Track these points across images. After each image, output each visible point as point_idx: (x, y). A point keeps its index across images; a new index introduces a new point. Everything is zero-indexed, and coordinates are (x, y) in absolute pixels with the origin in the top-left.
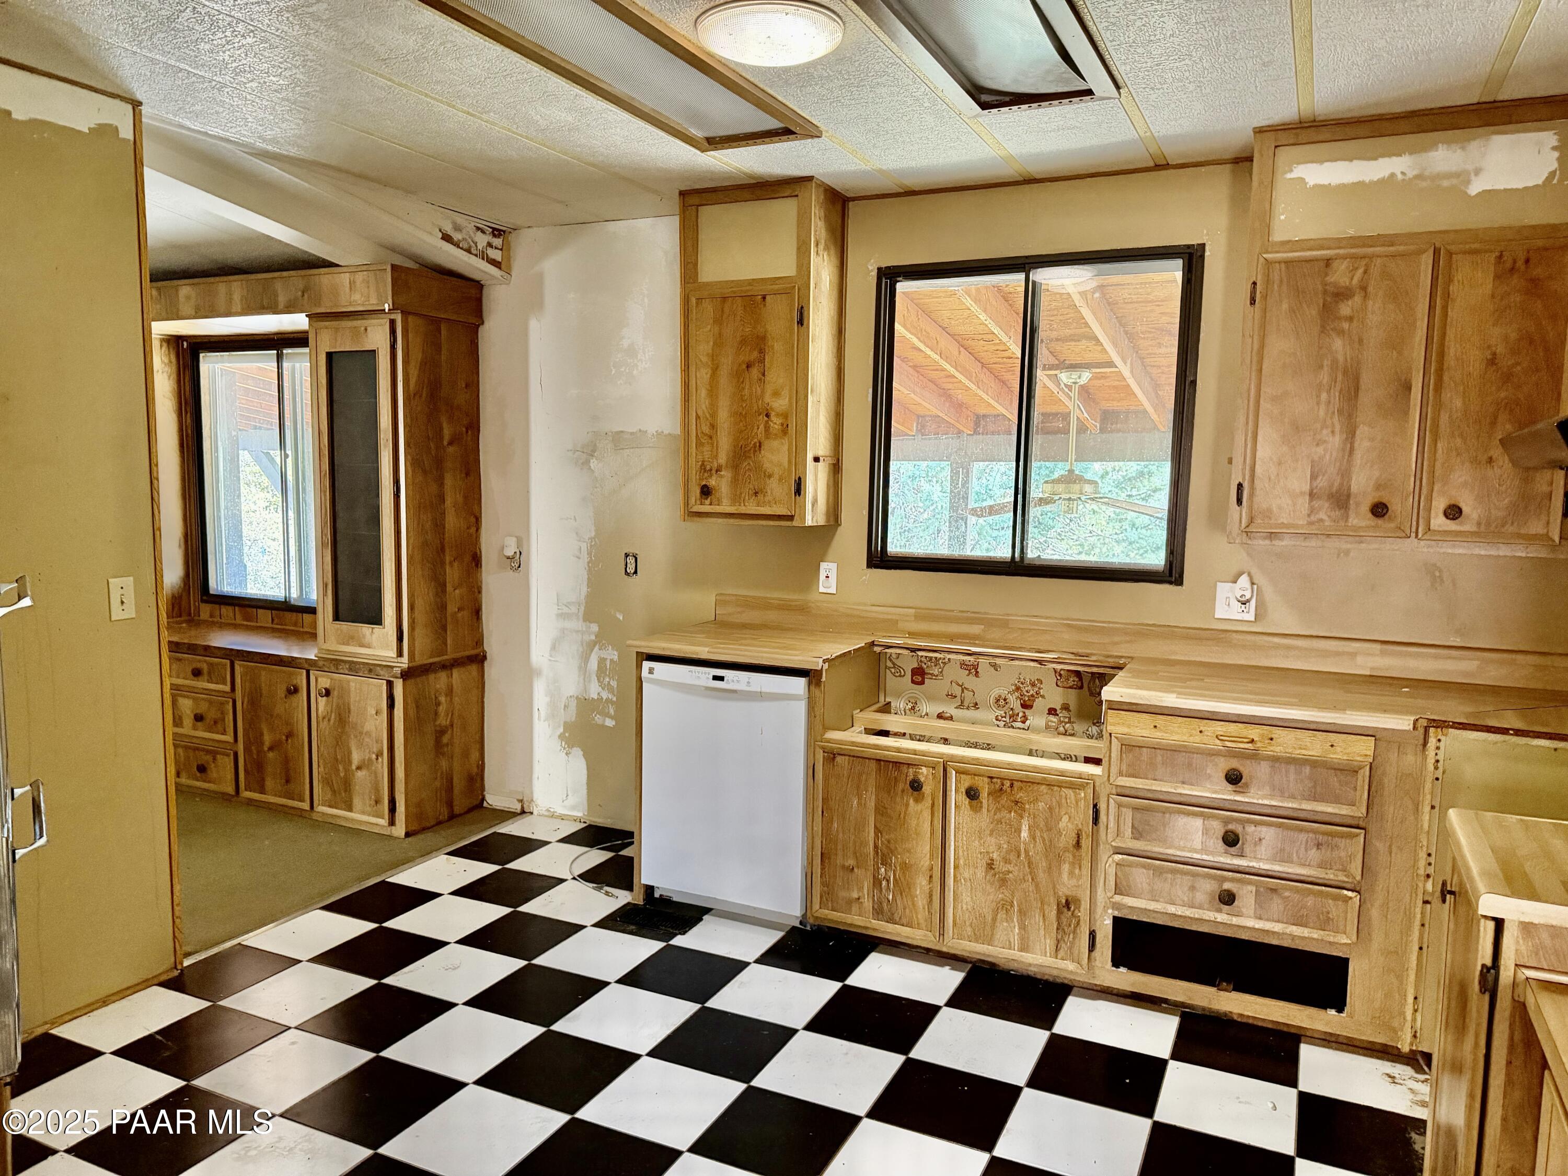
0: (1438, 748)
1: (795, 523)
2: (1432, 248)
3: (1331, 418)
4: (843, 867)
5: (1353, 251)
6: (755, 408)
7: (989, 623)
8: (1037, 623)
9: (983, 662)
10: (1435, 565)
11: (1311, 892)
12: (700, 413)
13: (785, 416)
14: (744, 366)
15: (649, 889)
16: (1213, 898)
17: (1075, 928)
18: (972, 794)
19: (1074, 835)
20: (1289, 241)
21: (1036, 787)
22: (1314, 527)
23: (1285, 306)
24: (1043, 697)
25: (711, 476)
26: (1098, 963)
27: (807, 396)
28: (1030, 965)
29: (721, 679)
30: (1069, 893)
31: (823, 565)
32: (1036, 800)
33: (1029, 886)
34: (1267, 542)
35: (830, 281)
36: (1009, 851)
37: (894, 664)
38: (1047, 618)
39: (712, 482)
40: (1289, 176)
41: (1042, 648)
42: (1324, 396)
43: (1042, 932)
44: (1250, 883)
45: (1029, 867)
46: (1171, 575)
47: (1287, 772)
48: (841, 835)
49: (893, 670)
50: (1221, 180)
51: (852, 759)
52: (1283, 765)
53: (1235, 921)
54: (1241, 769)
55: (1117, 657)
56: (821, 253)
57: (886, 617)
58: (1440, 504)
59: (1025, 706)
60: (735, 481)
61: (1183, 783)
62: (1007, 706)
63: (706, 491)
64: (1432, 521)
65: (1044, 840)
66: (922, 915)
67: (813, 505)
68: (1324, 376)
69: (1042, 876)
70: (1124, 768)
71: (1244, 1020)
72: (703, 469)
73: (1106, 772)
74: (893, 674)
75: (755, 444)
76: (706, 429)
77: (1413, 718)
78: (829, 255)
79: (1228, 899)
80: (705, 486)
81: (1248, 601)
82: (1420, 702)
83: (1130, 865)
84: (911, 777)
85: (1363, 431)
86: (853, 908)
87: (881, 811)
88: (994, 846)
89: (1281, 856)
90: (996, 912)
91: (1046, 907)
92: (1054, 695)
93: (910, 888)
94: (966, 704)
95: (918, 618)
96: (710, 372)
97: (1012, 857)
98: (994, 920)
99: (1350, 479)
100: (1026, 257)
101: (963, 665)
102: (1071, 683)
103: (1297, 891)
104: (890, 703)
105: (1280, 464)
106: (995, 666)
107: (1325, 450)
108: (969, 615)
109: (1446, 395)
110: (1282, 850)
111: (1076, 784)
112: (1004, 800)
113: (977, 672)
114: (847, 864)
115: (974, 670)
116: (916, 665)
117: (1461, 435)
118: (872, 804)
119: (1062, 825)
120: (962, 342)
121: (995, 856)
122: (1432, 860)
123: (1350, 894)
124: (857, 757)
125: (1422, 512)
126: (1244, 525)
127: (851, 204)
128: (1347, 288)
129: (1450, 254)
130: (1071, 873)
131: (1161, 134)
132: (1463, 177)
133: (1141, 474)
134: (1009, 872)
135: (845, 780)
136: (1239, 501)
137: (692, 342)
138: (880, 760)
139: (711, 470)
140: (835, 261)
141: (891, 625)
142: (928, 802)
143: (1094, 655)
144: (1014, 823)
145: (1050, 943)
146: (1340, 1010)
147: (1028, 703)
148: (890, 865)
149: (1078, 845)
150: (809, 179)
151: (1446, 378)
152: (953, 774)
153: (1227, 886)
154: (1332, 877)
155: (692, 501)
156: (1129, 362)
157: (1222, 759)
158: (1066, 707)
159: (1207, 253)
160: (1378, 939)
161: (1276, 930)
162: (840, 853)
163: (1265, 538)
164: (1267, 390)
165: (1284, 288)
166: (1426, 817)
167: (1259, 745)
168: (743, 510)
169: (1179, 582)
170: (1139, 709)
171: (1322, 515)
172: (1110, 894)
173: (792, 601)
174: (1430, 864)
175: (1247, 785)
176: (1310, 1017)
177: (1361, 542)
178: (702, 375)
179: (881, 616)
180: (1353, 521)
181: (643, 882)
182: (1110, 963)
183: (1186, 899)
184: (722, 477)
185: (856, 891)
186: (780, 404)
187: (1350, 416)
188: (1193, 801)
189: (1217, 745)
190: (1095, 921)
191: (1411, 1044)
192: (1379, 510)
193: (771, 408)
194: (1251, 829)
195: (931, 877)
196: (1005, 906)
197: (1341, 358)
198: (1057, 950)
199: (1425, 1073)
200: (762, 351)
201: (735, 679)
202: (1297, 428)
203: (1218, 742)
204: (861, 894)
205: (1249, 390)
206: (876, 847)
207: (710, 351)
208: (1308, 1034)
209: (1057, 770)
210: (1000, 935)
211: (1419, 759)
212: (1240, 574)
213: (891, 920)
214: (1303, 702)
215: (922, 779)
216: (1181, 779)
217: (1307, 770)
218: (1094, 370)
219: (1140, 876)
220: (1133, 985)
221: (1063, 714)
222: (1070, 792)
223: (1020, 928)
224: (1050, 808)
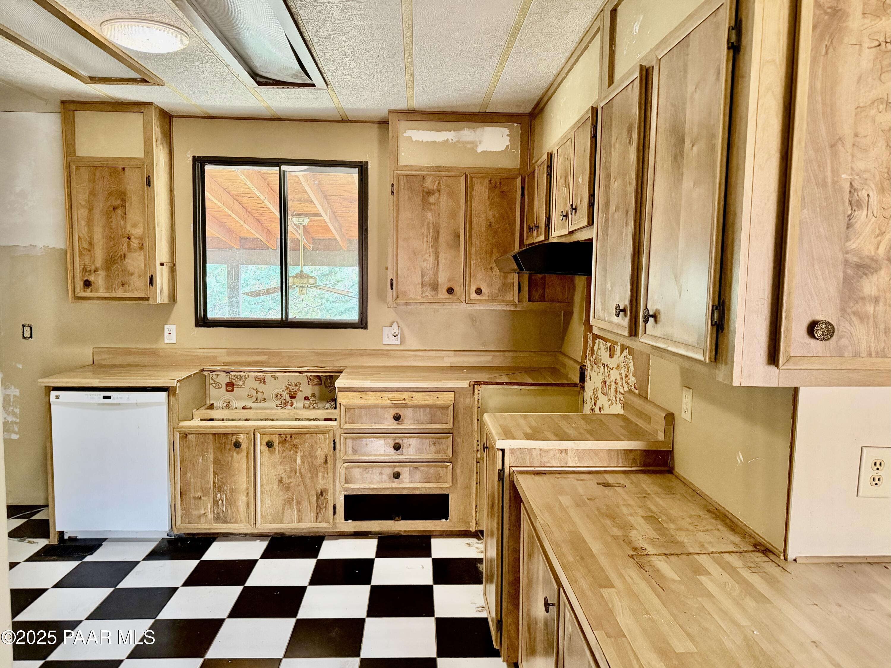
0: (479, 394)
1: (150, 302)
2: (464, 176)
3: (429, 249)
4: (194, 498)
5: (434, 173)
6: (120, 233)
7: (271, 354)
8: (298, 353)
9: (268, 376)
10: (472, 315)
11: (432, 466)
12: (81, 235)
13: (141, 239)
14: (111, 209)
15: (62, 534)
16: (391, 477)
17: (326, 504)
18: (270, 445)
19: (324, 457)
20: (407, 166)
21: (303, 436)
22: (424, 299)
23: (407, 197)
24: (301, 391)
25: (90, 274)
26: (338, 521)
27: (154, 227)
28: (303, 529)
29: (109, 397)
30: (322, 488)
31: (166, 327)
32: (304, 442)
33: (302, 488)
34: (405, 307)
35: (165, 161)
36: (291, 472)
37: (214, 381)
38: (302, 349)
39: (92, 278)
40: (405, 135)
41: (300, 365)
42: (425, 238)
43: (309, 510)
44: (406, 466)
45: (301, 478)
46: (362, 324)
47: (420, 411)
48: (192, 480)
49: (214, 385)
50: (373, 131)
51: (197, 435)
52: (418, 409)
53: (401, 486)
54: (400, 413)
55: (338, 367)
56: (159, 145)
57: (209, 355)
58: (473, 288)
59: (291, 397)
60: (108, 277)
61: (375, 423)
62: (282, 398)
63: (87, 284)
64: (471, 296)
65: (309, 462)
66: (243, 515)
67: (161, 292)
68: (425, 230)
69: (308, 481)
70: (347, 419)
71: (406, 534)
72: (84, 269)
73: (339, 423)
74: (215, 387)
75: (121, 255)
76: (86, 246)
77: (468, 382)
78: (163, 147)
79: (397, 475)
80: (87, 281)
81: (397, 335)
82: (470, 375)
83: (351, 467)
84: (234, 441)
85: (442, 255)
86: (202, 520)
87: (216, 462)
88: (281, 471)
89: (419, 451)
90: (284, 505)
91: (311, 497)
92: (307, 390)
93: (235, 502)
94: (259, 400)
95: (229, 354)
96: (87, 211)
97: (293, 474)
98: (283, 509)
99: (438, 278)
100: (279, 159)
101: (256, 378)
102: (316, 382)
103: (426, 466)
104: (213, 404)
105: (408, 270)
106: (275, 377)
107: (427, 264)
108: (259, 350)
109: (474, 240)
110: (419, 449)
111: (324, 432)
112: (287, 445)
113: (265, 382)
114: (196, 496)
115: (263, 381)
116: (228, 381)
117: (480, 258)
118: (211, 459)
119: (318, 453)
120: (234, 197)
121: (283, 475)
122: (479, 443)
123: (448, 464)
124: (201, 434)
125: (466, 292)
126: (394, 299)
127: (174, 119)
128: (431, 189)
129: (472, 178)
130: (323, 477)
131: (346, 107)
132: (475, 144)
133: (331, 272)
134: (291, 483)
135: (194, 448)
136: (392, 288)
137: (74, 192)
138: (215, 434)
139: (90, 271)
140: (167, 150)
141: (213, 359)
142: (245, 453)
143: (328, 366)
144: (293, 457)
145: (313, 515)
146: (447, 519)
147: (294, 395)
148: (224, 491)
149: (326, 462)
150: (151, 104)
151: (473, 233)
152: (258, 436)
153: (396, 470)
154: (440, 457)
155: (78, 290)
156: (328, 214)
157: (392, 409)
158: (313, 395)
159: (369, 167)
160: (460, 481)
161: (418, 486)
162: (192, 490)
163: (404, 305)
164: (401, 235)
165: (406, 188)
166: (476, 425)
167: (407, 401)
168: (114, 295)
169: (365, 327)
170: (353, 389)
171: (427, 294)
172: (342, 484)
173: (147, 349)
174: (478, 445)
175: (403, 420)
176: (435, 525)
177: (444, 305)
178: (81, 213)
179: (206, 355)
180: (441, 296)
181: (57, 530)
182: (343, 519)
183: (378, 479)
184: (99, 275)
185: (203, 510)
186: (137, 232)
187: (436, 249)
188: (380, 431)
189: (389, 403)
190: (335, 499)
191: (475, 528)
192: (450, 291)
193: (132, 234)
194: (405, 441)
195: (247, 494)
196: (289, 501)
197: (431, 221)
198: (317, 518)
199: (481, 539)
200: (123, 200)
201: (119, 396)
202: (415, 253)
203: (389, 401)
204: (206, 511)
205: (393, 235)
206: (214, 483)
207: (87, 199)
208: (434, 534)
209: (314, 425)
210: (287, 517)
211: (472, 399)
212: (393, 322)
213: (225, 522)
214: (425, 379)
215: (241, 441)
216: (374, 421)
217: (428, 410)
218: (310, 218)
219: (357, 472)
220: (354, 528)
221: (312, 399)
222: (321, 436)
223: (297, 511)
224: (311, 446)
